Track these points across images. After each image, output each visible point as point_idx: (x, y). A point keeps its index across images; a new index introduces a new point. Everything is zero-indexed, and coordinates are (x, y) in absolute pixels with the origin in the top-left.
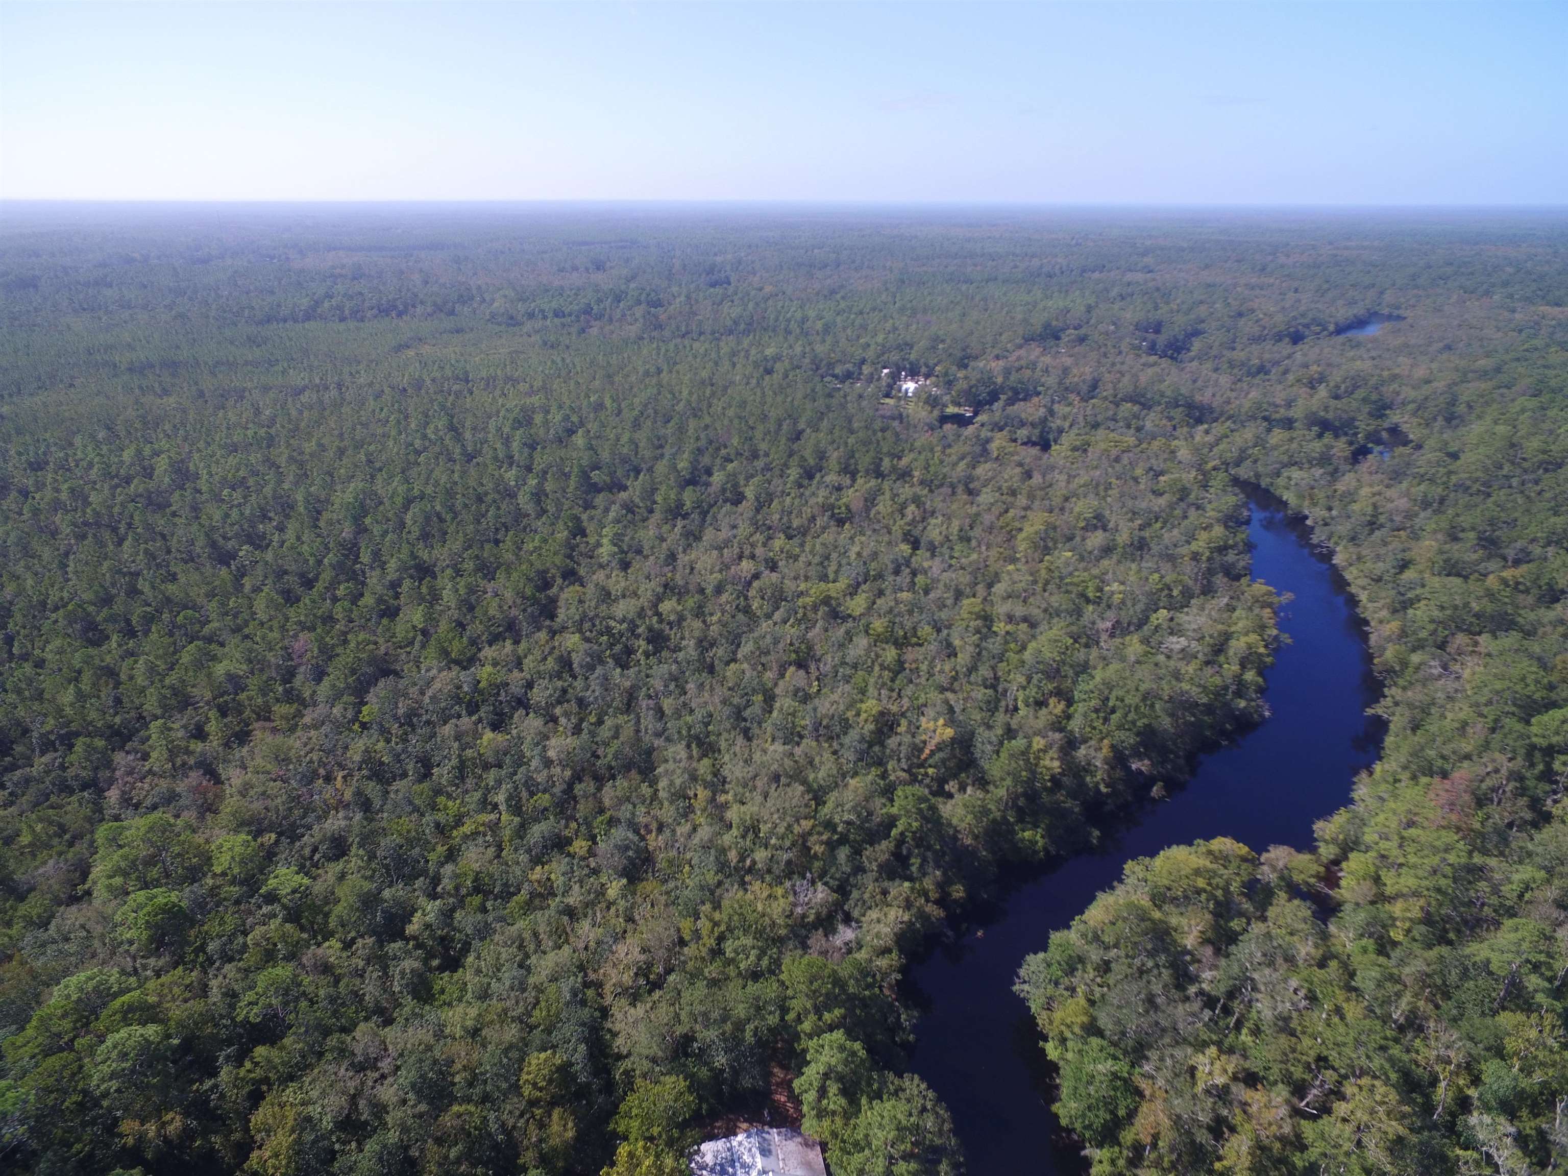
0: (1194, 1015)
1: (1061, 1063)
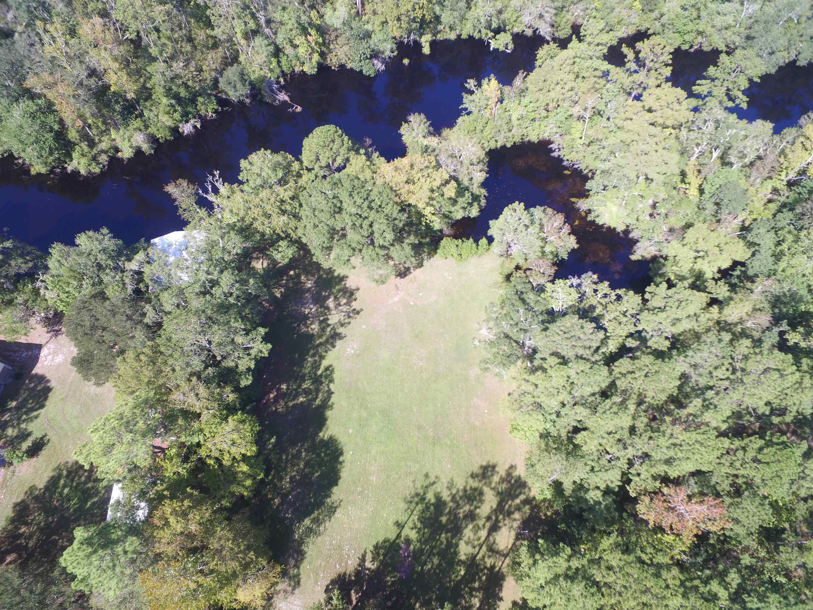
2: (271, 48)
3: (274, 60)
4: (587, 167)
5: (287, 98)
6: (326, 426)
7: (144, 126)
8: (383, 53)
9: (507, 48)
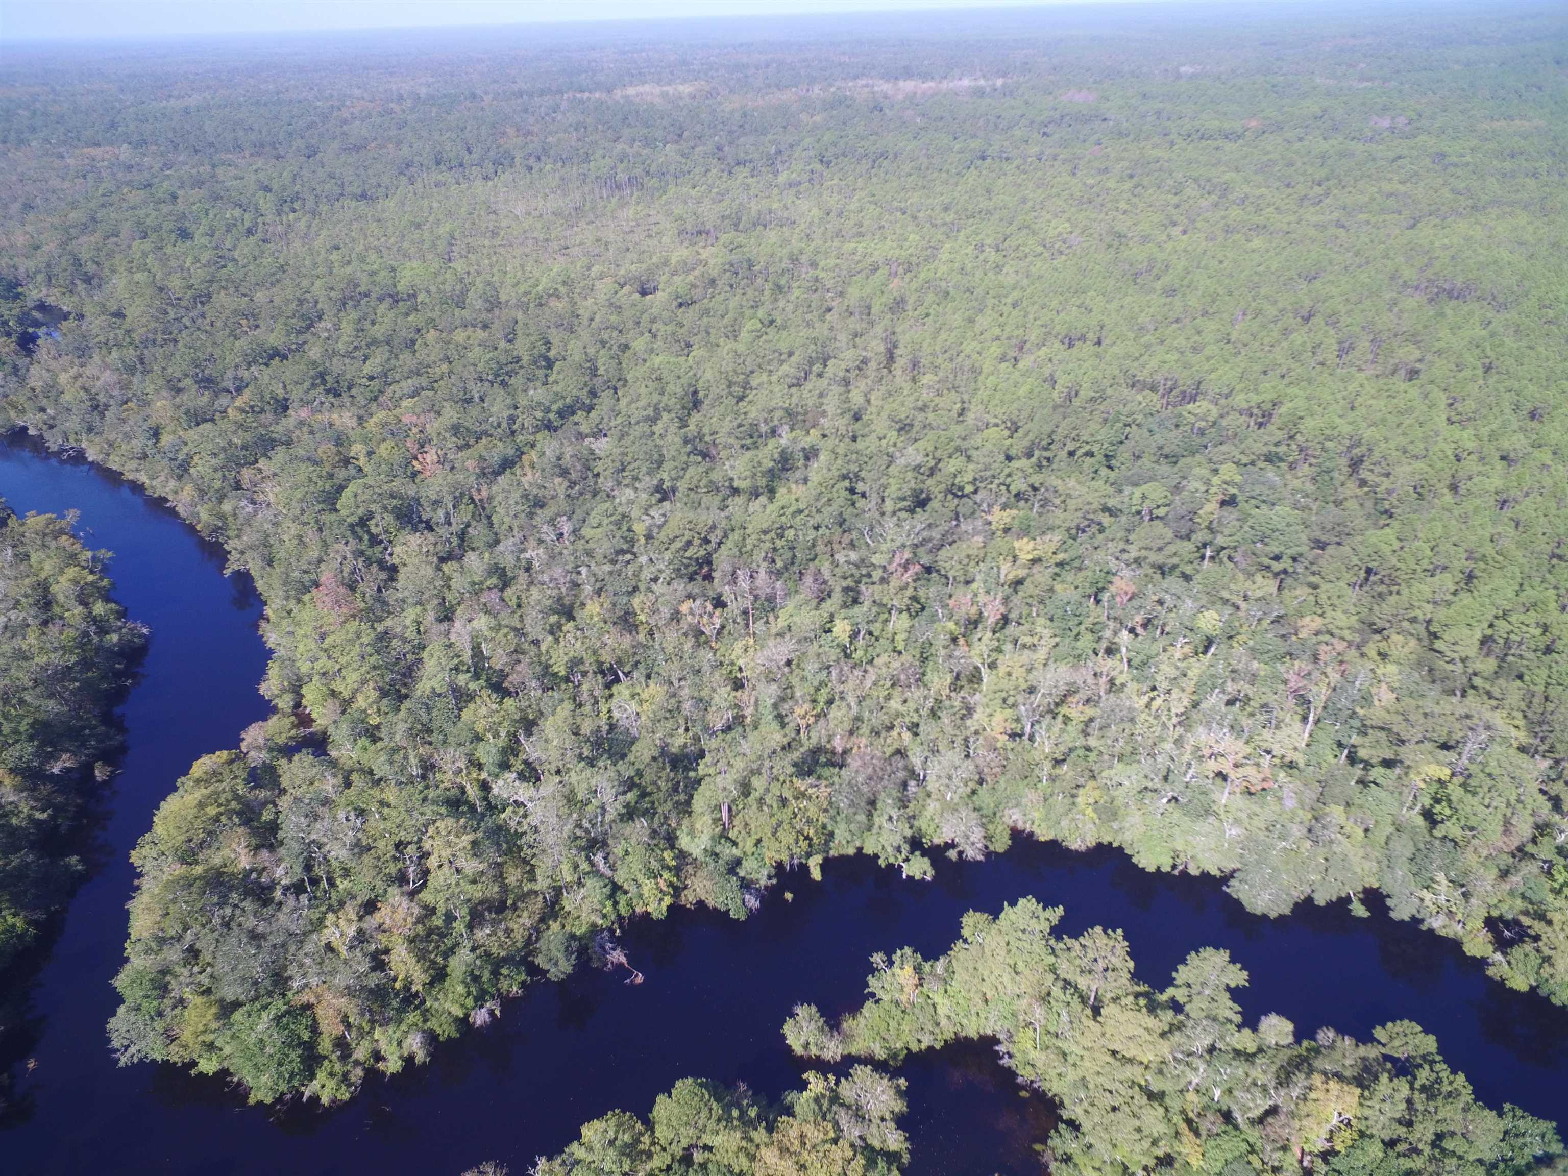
0: (295, 910)
1: (225, 1064)
2: (607, 891)
3: (609, 904)
4: (1051, 1088)
5: (623, 959)
7: (423, 1019)
8: (757, 881)
9: (925, 876)
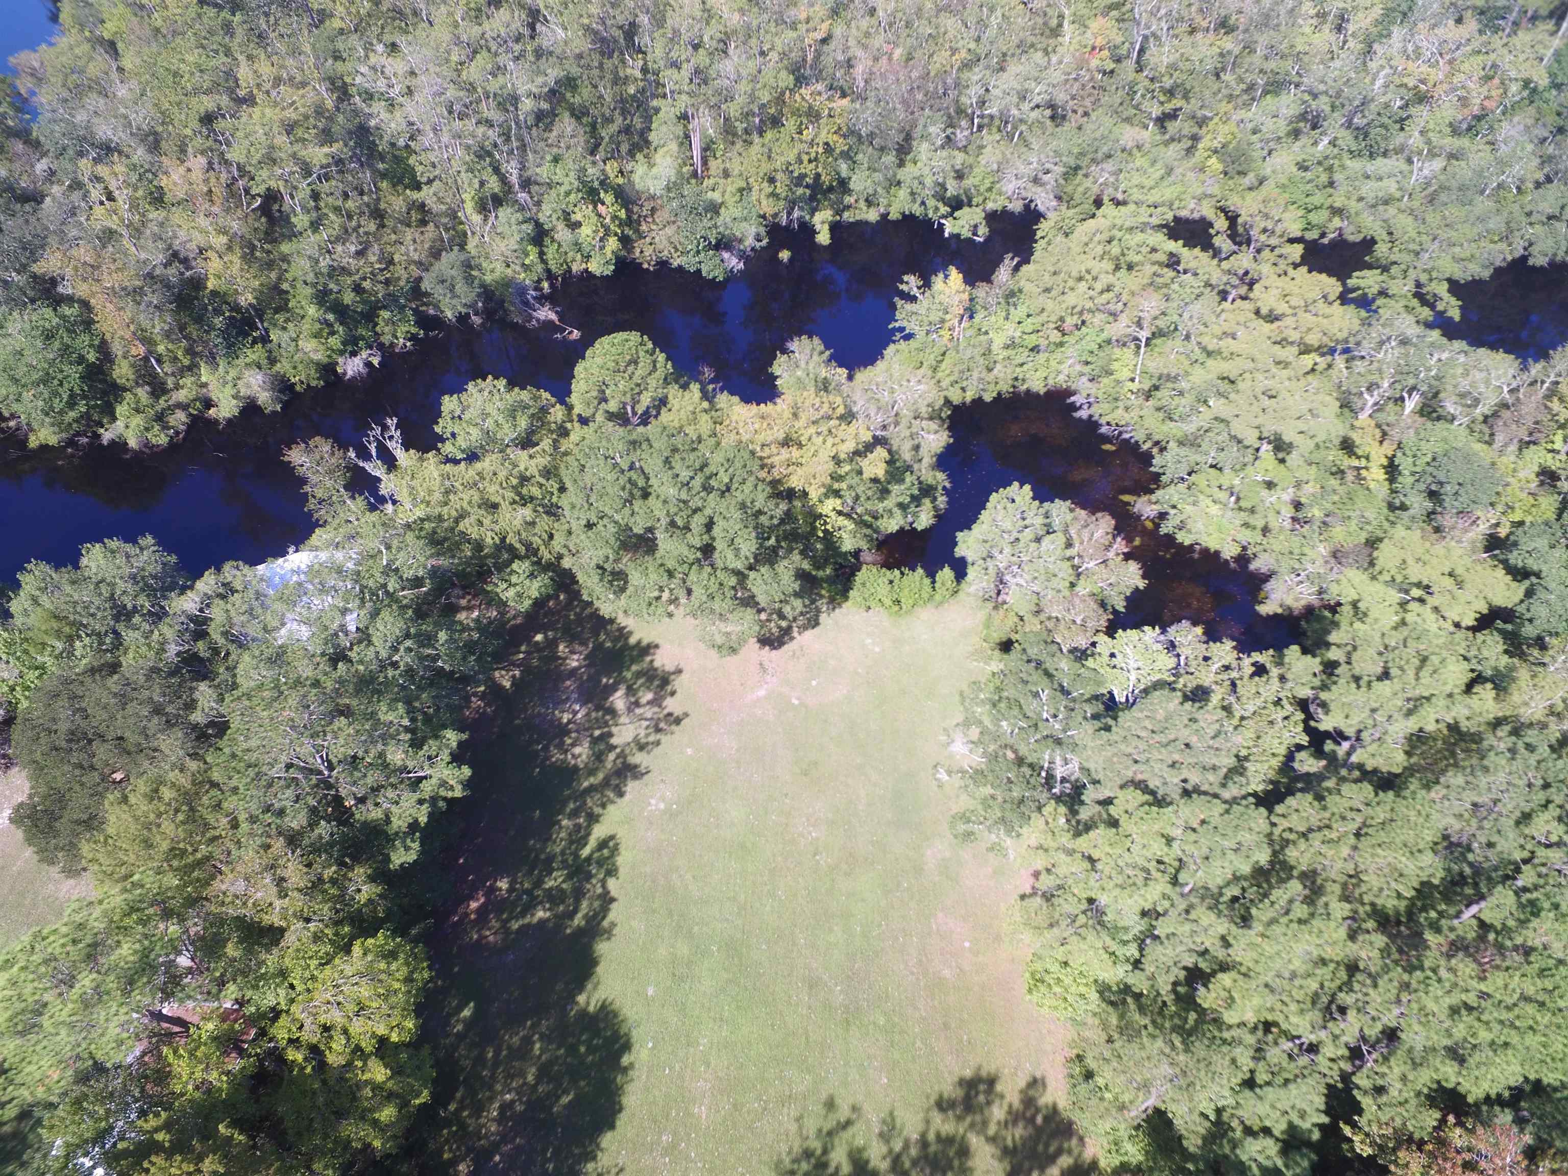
2: (529, 228)
3: (533, 251)
4: (1149, 437)
5: (553, 316)
6: (594, 979)
7: (269, 358)
8: (740, 241)
9: (975, 234)
